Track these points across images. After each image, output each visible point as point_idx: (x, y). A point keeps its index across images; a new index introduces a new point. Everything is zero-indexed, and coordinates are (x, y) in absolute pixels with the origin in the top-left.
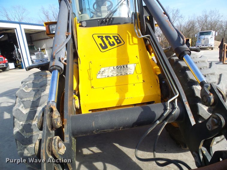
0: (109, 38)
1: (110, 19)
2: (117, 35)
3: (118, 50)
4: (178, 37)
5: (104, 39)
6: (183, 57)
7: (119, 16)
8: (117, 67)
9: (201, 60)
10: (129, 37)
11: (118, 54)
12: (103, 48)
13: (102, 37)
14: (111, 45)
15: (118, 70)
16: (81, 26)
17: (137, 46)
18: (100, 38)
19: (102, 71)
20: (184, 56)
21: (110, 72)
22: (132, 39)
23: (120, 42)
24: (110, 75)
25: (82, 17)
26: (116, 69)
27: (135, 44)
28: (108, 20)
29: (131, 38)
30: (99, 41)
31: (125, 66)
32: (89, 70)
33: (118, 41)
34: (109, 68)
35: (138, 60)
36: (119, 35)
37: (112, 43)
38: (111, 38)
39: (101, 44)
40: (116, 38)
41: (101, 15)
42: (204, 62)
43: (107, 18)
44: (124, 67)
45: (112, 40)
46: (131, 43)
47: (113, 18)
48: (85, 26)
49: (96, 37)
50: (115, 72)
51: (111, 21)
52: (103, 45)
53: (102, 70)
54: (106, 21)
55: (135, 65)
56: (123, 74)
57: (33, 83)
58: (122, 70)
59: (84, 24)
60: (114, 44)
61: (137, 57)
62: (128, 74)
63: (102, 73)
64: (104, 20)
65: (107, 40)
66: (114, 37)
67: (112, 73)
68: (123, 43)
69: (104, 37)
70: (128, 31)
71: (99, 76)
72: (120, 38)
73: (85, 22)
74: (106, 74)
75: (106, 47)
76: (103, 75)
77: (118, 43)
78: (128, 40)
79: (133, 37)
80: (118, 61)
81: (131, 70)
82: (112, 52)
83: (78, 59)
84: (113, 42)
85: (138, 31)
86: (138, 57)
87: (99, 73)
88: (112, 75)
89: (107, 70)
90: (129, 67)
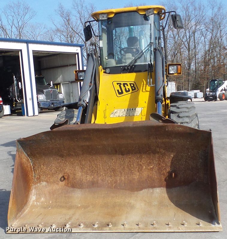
0: (126, 85)
2: (133, 83)
3: (131, 96)
5: (122, 86)
8: (128, 110)
10: (143, 84)
11: (131, 99)
12: (120, 93)
13: (121, 84)
14: (126, 91)
15: (128, 112)
16: (105, 72)
18: (119, 85)
23: (135, 89)
24: (120, 115)
26: (126, 111)
27: (148, 91)
28: (129, 68)
29: (145, 85)
31: (134, 109)
32: (105, 111)
33: (133, 88)
34: (121, 109)
36: (135, 83)
37: (127, 90)
38: (127, 85)
39: (118, 91)
40: (132, 85)
43: (129, 66)
44: (133, 109)
45: (129, 87)
46: (144, 90)
47: (135, 66)
48: (108, 72)
49: (115, 83)
50: (125, 113)
51: (133, 68)
52: (120, 91)
53: (116, 111)
55: (142, 108)
56: (131, 115)
57: (65, 115)
58: (131, 112)
59: (108, 71)
60: (129, 91)
61: (145, 102)
62: (135, 115)
64: (126, 68)
65: (124, 86)
66: (130, 84)
68: (137, 89)
69: (122, 84)
70: (143, 80)
71: (111, 116)
72: (135, 86)
74: (117, 115)
75: (122, 93)
76: (115, 115)
77: (132, 90)
78: (142, 87)
79: (147, 85)
80: (129, 105)
81: (137, 113)
83: (98, 101)
84: (129, 89)
86: (147, 102)
87: (112, 113)
88: (122, 115)
89: (118, 112)
90: (136, 110)
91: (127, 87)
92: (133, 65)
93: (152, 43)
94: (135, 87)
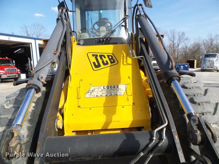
0: (103, 57)
1: (107, 39)
2: (111, 55)
3: (110, 70)
4: (167, 61)
5: (99, 58)
6: (171, 83)
7: (117, 37)
8: (108, 87)
9: (195, 86)
10: (123, 57)
11: (110, 74)
12: (96, 66)
13: (97, 56)
14: (104, 64)
15: (108, 90)
16: (78, 44)
17: (130, 67)
18: (94, 56)
19: (91, 90)
20: (173, 82)
21: (100, 91)
22: (127, 59)
23: (114, 62)
24: (99, 95)
25: (80, 36)
26: (106, 88)
27: (129, 64)
28: (105, 39)
29: (125, 58)
30: (93, 60)
31: (116, 87)
32: (78, 88)
33: (112, 61)
34: (99, 87)
35: (130, 81)
36: (114, 55)
37: (105, 62)
38: (105, 57)
39: (94, 63)
40: (110, 57)
41: (100, 34)
42: (198, 88)
43: (105, 38)
44: (114, 87)
45: (106, 59)
46: (125, 63)
47: (111, 38)
48: (82, 44)
49: (90, 55)
50: (104, 92)
51: (108, 40)
52: (97, 64)
53: (92, 88)
54: (103, 41)
55: (127, 85)
56: (113, 94)
58: (112, 90)
59: (82, 42)
60: (107, 63)
61: (129, 77)
62: (119, 94)
63: (91, 92)
64: (101, 40)
65: (101, 58)
66: (108, 56)
67: (102, 93)
68: (116, 62)
69: (98, 56)
70: (123, 51)
71: (87, 96)
72: (114, 58)
73: (83, 41)
74: (95, 94)
75: (99, 66)
76: (92, 94)
77: (111, 63)
78: (122, 59)
79: (128, 58)
80: (109, 81)
81: (121, 91)
82: (105, 71)
83: (70, 76)
84: (107, 61)
85: (132, 52)
86: (131, 77)
87: (88, 92)
88: (101, 94)
89: (96, 90)
90: (119, 88)
91: (105, 60)
92: (108, 38)
93: (128, 16)
94: (114, 60)
